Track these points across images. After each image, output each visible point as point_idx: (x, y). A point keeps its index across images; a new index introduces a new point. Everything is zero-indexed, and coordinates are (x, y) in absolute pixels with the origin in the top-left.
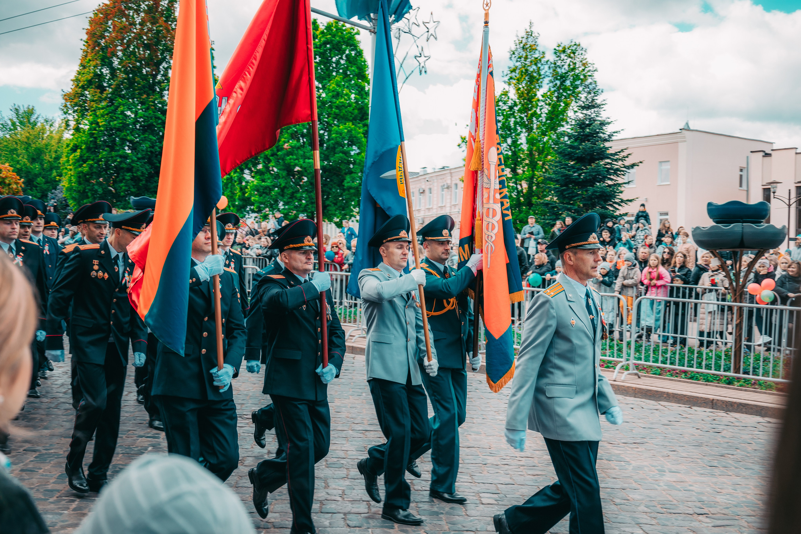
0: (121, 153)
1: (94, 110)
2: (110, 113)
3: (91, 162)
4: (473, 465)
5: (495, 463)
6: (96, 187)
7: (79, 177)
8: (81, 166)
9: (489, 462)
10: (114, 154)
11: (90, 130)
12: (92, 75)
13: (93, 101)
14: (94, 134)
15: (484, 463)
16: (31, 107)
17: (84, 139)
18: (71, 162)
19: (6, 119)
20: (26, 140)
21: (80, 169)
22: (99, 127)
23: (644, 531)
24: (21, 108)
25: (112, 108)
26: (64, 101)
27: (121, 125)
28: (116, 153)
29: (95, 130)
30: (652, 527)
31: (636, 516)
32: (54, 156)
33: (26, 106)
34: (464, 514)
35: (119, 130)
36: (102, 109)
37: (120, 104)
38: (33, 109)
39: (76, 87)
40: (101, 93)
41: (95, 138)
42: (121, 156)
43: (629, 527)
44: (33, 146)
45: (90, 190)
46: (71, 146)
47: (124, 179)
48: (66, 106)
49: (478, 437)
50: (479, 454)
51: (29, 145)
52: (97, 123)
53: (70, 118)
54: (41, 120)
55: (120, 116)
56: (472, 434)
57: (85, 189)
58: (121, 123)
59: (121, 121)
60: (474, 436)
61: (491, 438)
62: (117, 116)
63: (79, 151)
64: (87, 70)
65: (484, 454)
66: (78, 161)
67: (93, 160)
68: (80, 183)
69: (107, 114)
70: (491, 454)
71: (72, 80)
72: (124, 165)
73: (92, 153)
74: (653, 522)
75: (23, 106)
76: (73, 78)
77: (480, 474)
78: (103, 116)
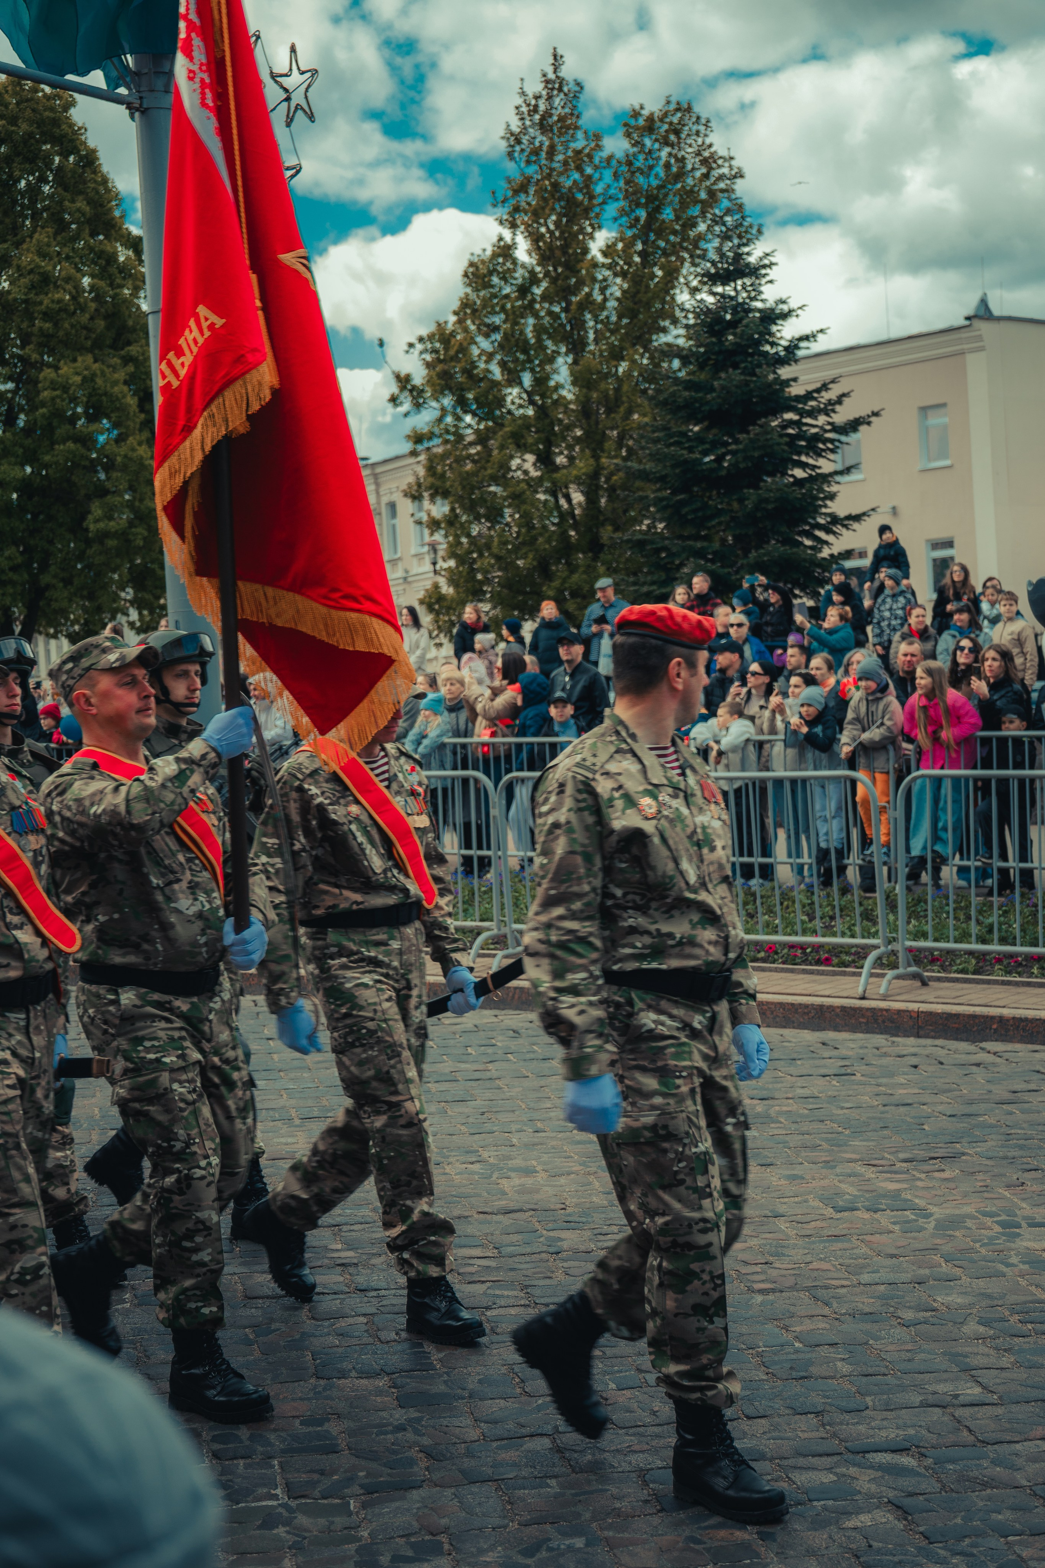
4: (528, 1259)
5: (582, 1248)
9: (565, 1245)
15: (552, 1250)
23: (984, 1388)
30: (1004, 1374)
31: (960, 1350)
34: (518, 1391)
43: (946, 1380)
49: (529, 1181)
50: (537, 1226)
56: (513, 1174)
60: (516, 1181)
61: (562, 1180)
65: (550, 1226)
70: (569, 1224)
74: (1006, 1360)
77: (547, 1282)
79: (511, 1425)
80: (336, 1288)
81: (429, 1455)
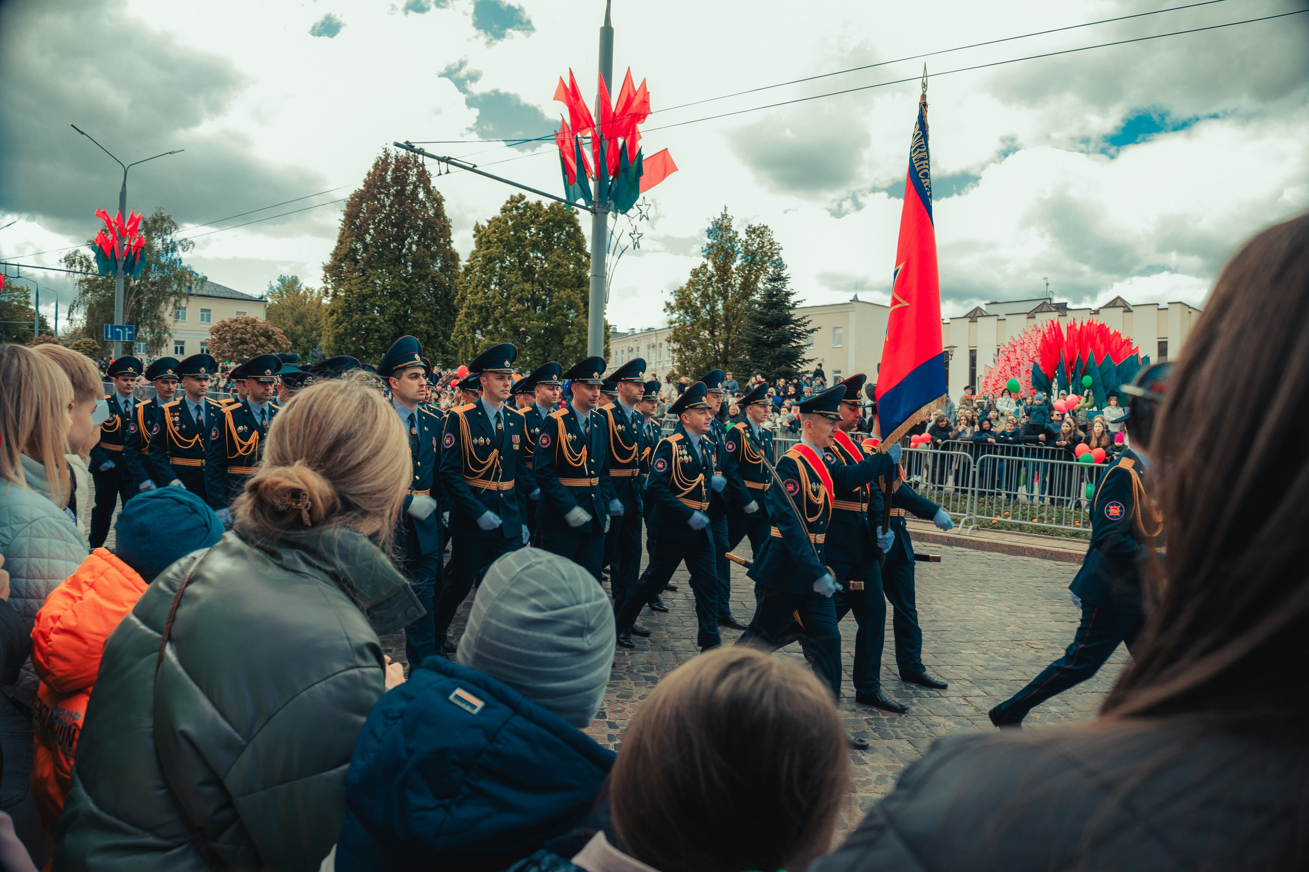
0: (370, 316)
1: (349, 280)
2: (362, 282)
3: (345, 324)
6: (349, 345)
7: (336, 337)
8: (337, 328)
10: (365, 317)
11: (345, 296)
12: (348, 250)
13: (349, 272)
14: (348, 300)
16: (294, 278)
17: (340, 304)
18: (329, 325)
19: (275, 287)
20: (291, 306)
21: (336, 330)
22: (353, 294)
24: (287, 277)
25: (364, 278)
26: (324, 272)
27: (371, 292)
28: (367, 317)
29: (349, 297)
32: (314, 319)
33: (290, 277)
35: (370, 296)
36: (356, 278)
37: (371, 274)
38: (296, 279)
39: (335, 260)
40: (355, 265)
41: (350, 304)
42: (370, 319)
44: (297, 310)
46: (329, 310)
47: (373, 338)
48: (325, 276)
51: (294, 310)
52: (351, 291)
53: (329, 286)
54: (303, 288)
55: (371, 284)
57: (340, 347)
59: (371, 289)
62: (368, 284)
63: (335, 314)
64: (344, 245)
66: (335, 323)
67: (347, 322)
68: (336, 342)
69: (360, 283)
71: (331, 254)
72: (373, 327)
73: (346, 316)
76: (331, 252)
78: (356, 284)
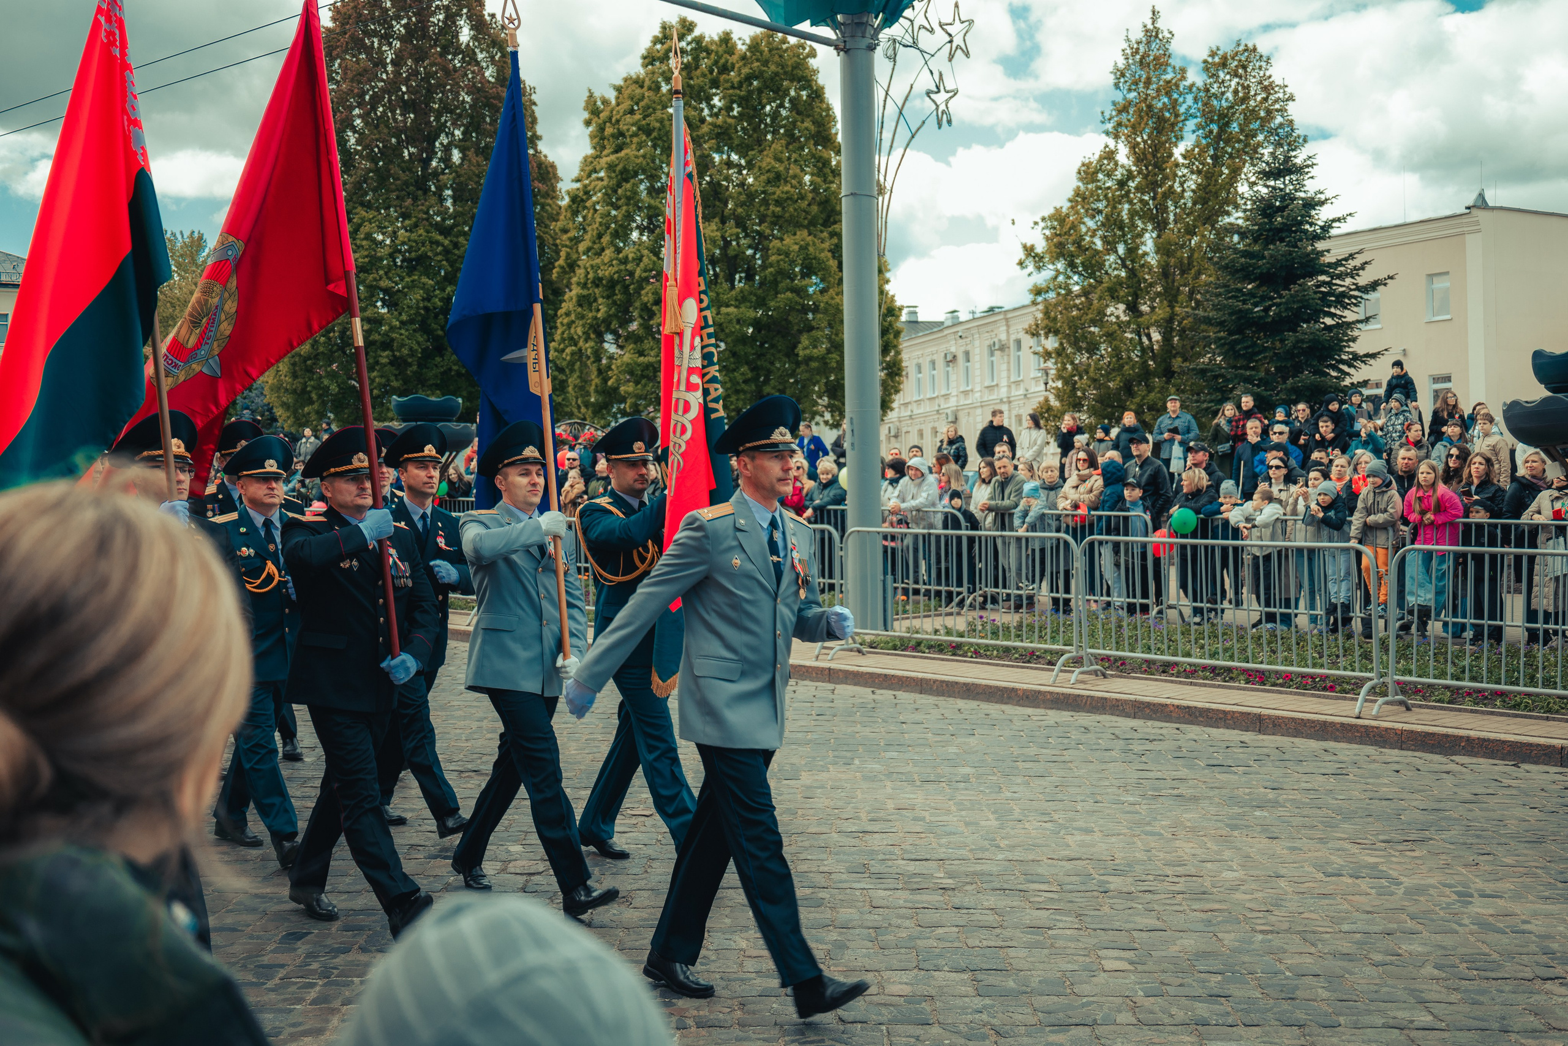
4: (1082, 894)
5: (1125, 890)
6: (326, 382)
9: (1112, 887)
15: (1101, 889)
16: (196, 235)
23: (1435, 1017)
24: (179, 237)
27: (367, 260)
30: (1452, 1007)
31: (1417, 986)
33: (187, 234)
34: (1069, 991)
37: (363, 220)
38: (201, 238)
43: (1405, 1009)
45: (314, 387)
47: (377, 363)
49: (1088, 838)
50: (1092, 871)
55: (364, 243)
56: (1076, 833)
57: (305, 385)
58: (367, 256)
59: (366, 253)
60: (1078, 838)
61: (1113, 839)
62: (358, 242)
65: (1102, 872)
68: (295, 376)
70: (1116, 872)
74: (1455, 997)
75: (181, 233)
77: (1097, 913)
79: (1061, 1015)
80: (937, 905)
81: (998, 1033)
